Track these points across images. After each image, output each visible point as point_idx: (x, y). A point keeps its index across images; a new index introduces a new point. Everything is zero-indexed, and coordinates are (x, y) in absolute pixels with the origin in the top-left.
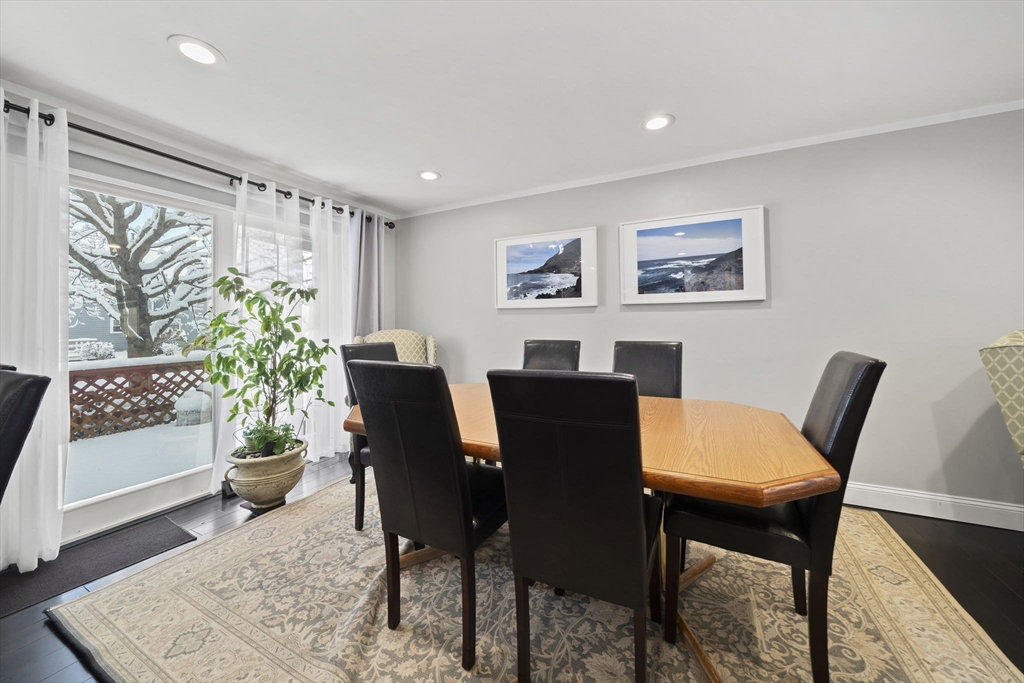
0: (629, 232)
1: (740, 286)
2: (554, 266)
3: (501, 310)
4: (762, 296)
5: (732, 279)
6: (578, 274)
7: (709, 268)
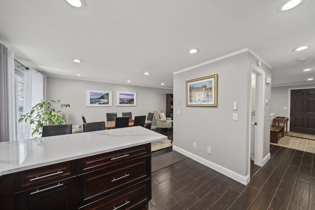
0: (118, 93)
1: (133, 104)
2: (102, 97)
3: (87, 107)
4: (136, 105)
5: (132, 103)
6: (108, 99)
7: (130, 101)
